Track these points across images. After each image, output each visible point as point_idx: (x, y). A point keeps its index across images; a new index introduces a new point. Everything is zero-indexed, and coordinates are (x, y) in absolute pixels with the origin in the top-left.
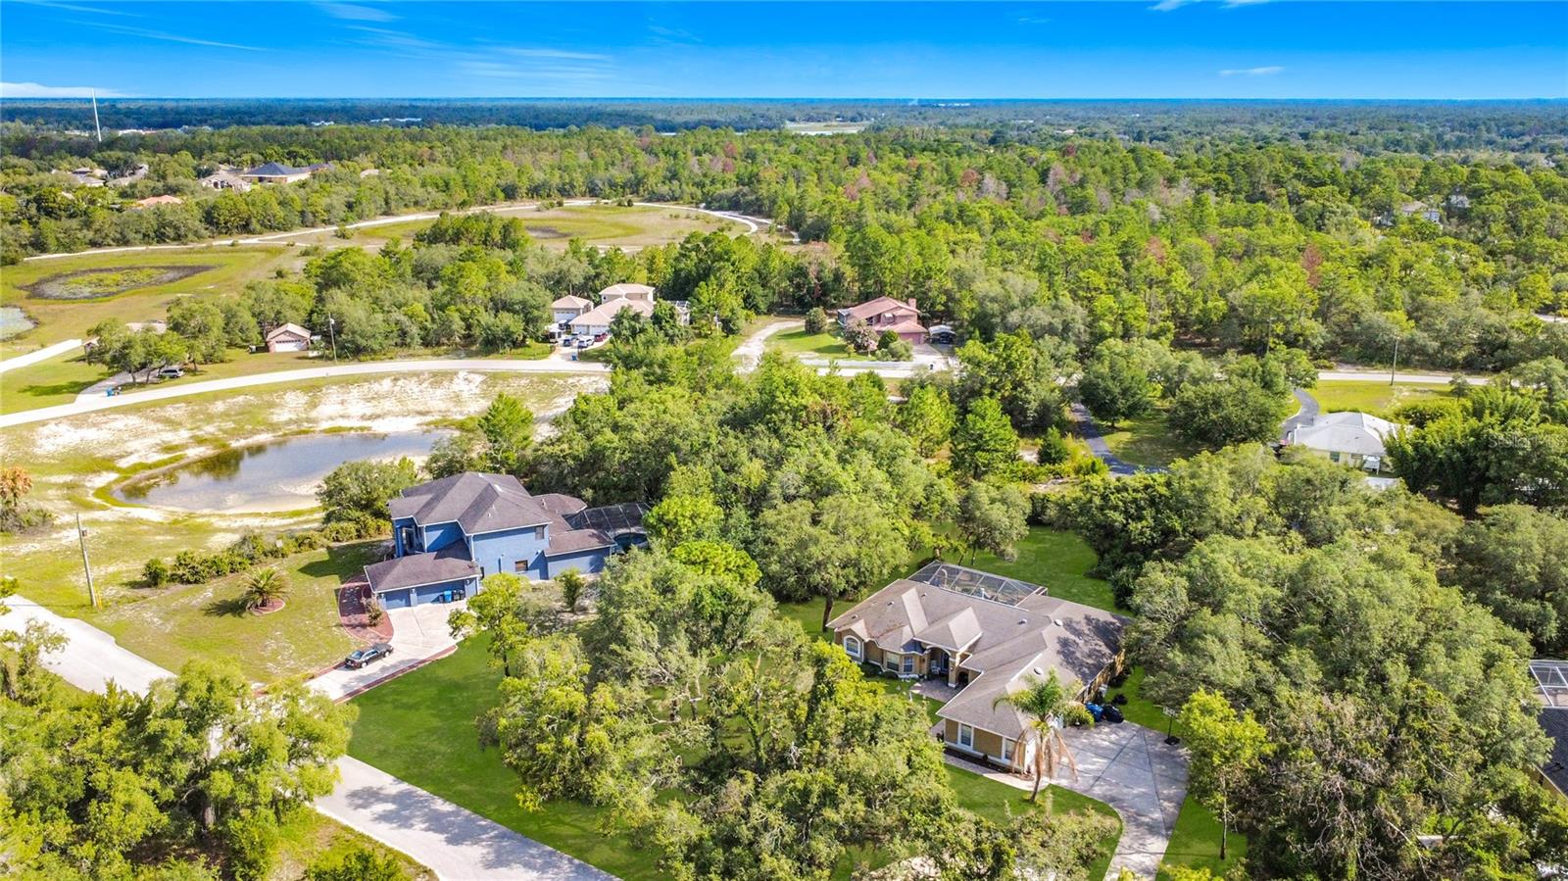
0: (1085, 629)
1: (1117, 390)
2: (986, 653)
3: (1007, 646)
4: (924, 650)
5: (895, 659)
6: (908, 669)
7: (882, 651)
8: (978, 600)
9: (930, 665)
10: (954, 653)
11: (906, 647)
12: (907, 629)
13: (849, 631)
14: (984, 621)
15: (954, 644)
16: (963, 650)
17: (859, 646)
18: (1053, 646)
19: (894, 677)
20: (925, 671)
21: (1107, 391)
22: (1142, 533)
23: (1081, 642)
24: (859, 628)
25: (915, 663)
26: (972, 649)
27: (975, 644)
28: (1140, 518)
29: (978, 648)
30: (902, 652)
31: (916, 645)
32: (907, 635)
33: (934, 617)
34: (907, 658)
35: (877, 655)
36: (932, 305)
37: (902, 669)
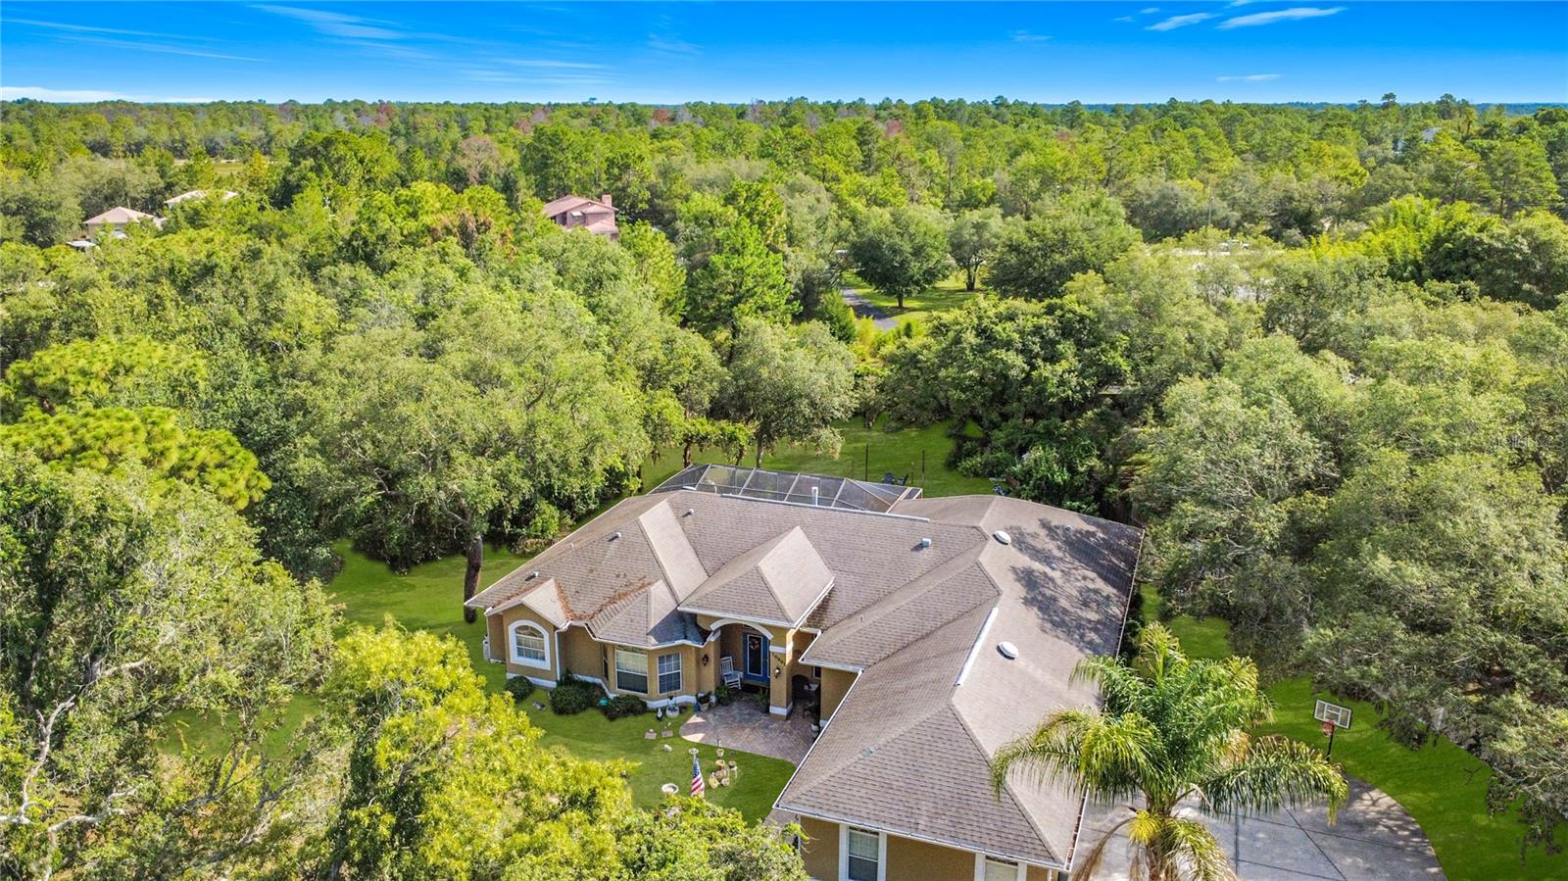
0: (1052, 547)
1: (907, 248)
2: (857, 624)
3: (902, 600)
4: (704, 634)
5: (635, 664)
6: (670, 684)
7: (604, 648)
8: (812, 512)
9: (719, 667)
10: (780, 632)
11: (662, 631)
12: (658, 589)
13: (522, 610)
14: (834, 556)
15: (779, 610)
16: (798, 622)
17: (547, 643)
18: (1012, 592)
19: (636, 708)
20: (710, 686)
21: (895, 251)
22: (1062, 383)
23: (1056, 575)
24: (545, 600)
25: (687, 668)
26: (818, 616)
27: (824, 606)
28: (1053, 358)
29: (834, 613)
30: (652, 644)
31: (685, 622)
32: (660, 604)
33: (714, 558)
34: (663, 657)
35: (592, 659)
36: (633, 206)
37: (654, 686)
